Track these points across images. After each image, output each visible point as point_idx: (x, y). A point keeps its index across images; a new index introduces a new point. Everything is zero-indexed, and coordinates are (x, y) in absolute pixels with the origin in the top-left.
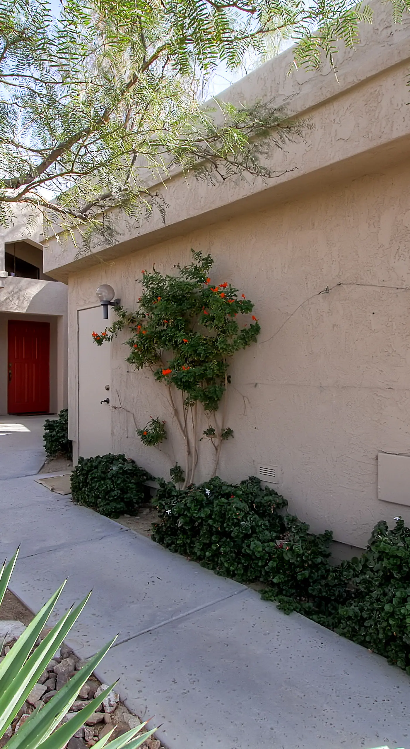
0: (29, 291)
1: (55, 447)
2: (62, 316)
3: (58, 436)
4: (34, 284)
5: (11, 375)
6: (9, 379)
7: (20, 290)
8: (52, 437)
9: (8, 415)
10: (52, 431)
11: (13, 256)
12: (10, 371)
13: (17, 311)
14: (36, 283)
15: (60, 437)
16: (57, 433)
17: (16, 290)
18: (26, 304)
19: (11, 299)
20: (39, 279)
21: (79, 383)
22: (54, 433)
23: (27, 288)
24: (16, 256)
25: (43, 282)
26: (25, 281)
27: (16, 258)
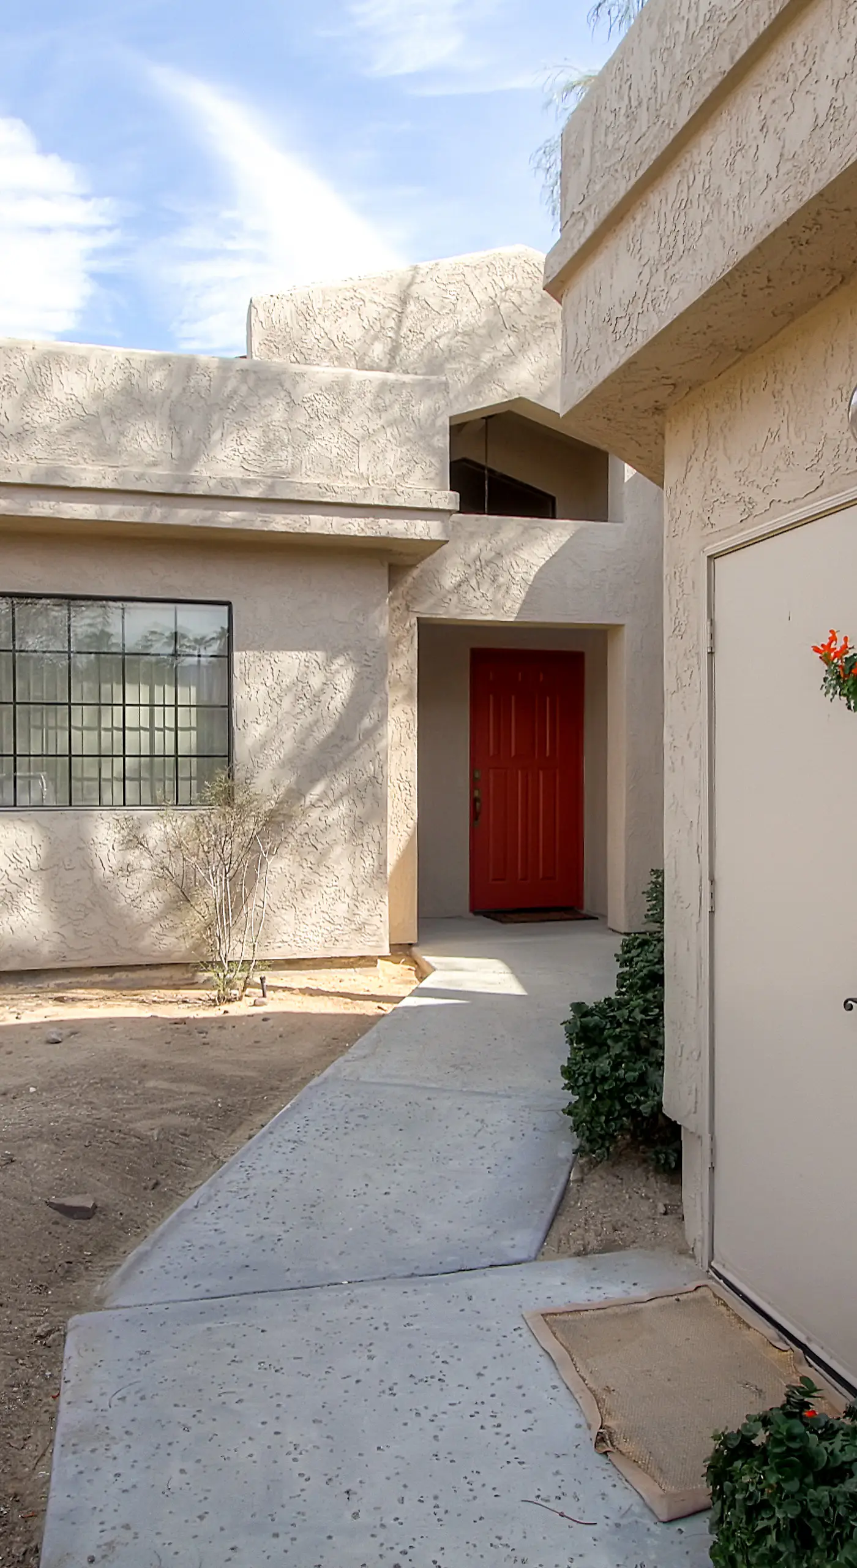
0: (524, 554)
1: (607, 1121)
2: (623, 625)
3: (617, 1079)
4: (541, 532)
5: (478, 804)
6: (475, 815)
7: (499, 555)
8: (598, 1080)
9: (471, 915)
10: (594, 1050)
11: (483, 467)
12: (477, 793)
13: (490, 618)
14: (548, 531)
15: (627, 1087)
16: (615, 1067)
17: (487, 555)
18: (518, 593)
19: (473, 583)
20: (554, 517)
21: (712, 881)
22: (604, 1064)
23: (519, 548)
24: (490, 466)
25: (564, 527)
26: (512, 526)
27: (491, 471)
